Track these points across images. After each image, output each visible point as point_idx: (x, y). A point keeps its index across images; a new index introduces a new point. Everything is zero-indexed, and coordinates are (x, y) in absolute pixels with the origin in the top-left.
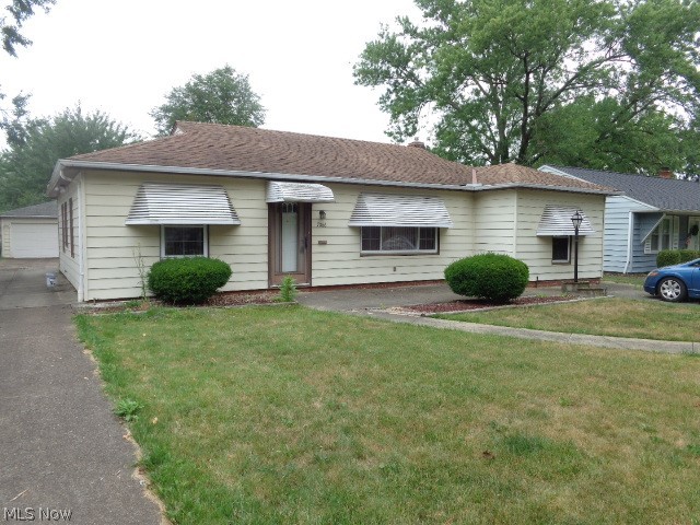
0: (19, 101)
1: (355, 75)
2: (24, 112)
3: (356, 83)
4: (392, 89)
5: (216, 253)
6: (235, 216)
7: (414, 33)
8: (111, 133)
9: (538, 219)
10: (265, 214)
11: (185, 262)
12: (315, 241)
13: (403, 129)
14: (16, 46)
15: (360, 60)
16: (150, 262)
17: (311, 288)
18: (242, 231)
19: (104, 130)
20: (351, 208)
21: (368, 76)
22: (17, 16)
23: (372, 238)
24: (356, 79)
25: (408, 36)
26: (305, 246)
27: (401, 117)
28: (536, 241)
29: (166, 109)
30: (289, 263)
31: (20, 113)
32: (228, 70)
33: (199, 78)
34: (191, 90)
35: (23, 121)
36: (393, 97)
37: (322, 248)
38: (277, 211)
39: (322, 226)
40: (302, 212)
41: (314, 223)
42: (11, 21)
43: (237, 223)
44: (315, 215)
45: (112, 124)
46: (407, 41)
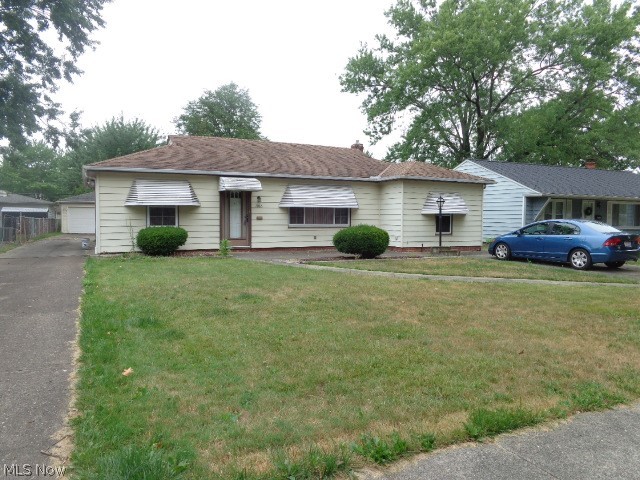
0: (74, 117)
1: (342, 84)
2: (78, 125)
3: (343, 90)
4: (372, 95)
5: (183, 224)
6: (197, 200)
7: (390, 48)
8: (147, 136)
9: (423, 202)
10: (218, 199)
11: (162, 229)
12: (254, 217)
13: (379, 129)
14: (73, 75)
15: (346, 72)
16: (137, 230)
17: (251, 250)
18: (201, 210)
19: (141, 134)
20: (281, 194)
21: (353, 85)
22: (74, 53)
23: (296, 215)
24: (343, 87)
25: (385, 51)
26: (247, 220)
27: (378, 119)
28: (421, 218)
29: (183, 118)
30: (236, 231)
31: (75, 125)
32: (233, 86)
33: (210, 94)
34: (203, 102)
35: (77, 131)
36: (374, 101)
37: (259, 222)
38: (226, 197)
39: (258, 206)
40: (245, 197)
41: (253, 205)
42: (69, 58)
43: (195, 204)
44: (254, 199)
45: (147, 129)
46: (384, 56)
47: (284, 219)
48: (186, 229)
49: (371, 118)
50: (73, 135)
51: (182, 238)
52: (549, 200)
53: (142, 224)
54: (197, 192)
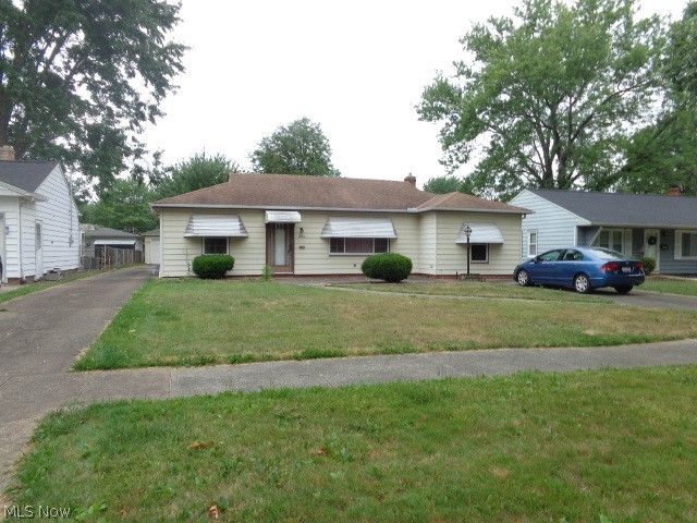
0: (157, 156)
1: (419, 112)
2: (159, 163)
3: (420, 119)
4: (450, 123)
5: (232, 252)
6: (246, 232)
7: (468, 74)
10: (264, 230)
11: (215, 257)
12: (296, 246)
13: (454, 158)
14: (156, 117)
15: (422, 100)
16: (192, 257)
17: (294, 276)
18: (249, 240)
21: (429, 113)
23: (337, 245)
24: (420, 116)
25: (463, 77)
26: (290, 249)
27: (452, 147)
28: (455, 247)
29: (257, 153)
30: (280, 259)
31: (157, 163)
32: (305, 120)
33: (283, 129)
34: (276, 137)
35: (159, 168)
37: (301, 251)
38: (271, 228)
39: (301, 237)
41: (296, 236)
43: (244, 235)
44: (297, 230)
45: (228, 163)
46: (460, 83)
47: (325, 249)
48: (234, 256)
49: (446, 147)
50: (156, 172)
51: (230, 265)
52: (601, 229)
53: (198, 252)
54: (246, 224)
